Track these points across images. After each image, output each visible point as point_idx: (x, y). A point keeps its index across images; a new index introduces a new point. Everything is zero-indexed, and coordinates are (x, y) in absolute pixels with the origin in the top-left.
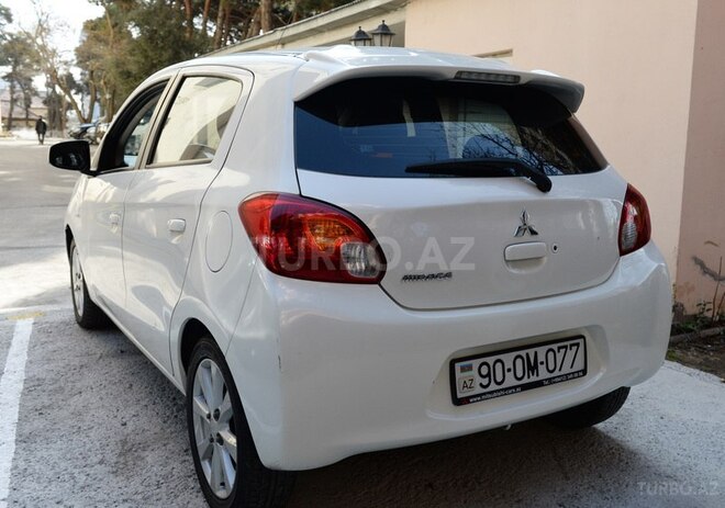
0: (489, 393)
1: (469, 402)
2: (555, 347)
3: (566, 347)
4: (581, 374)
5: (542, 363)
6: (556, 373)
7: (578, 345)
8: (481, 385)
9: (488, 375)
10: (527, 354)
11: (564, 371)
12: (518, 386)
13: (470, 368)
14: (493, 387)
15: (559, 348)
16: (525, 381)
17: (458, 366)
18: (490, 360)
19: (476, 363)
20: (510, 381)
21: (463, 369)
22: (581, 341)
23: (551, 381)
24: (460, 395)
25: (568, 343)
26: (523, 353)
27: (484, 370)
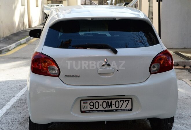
0: (93, 111)
1: (85, 112)
2: (119, 100)
3: (124, 101)
4: (130, 110)
5: (113, 105)
6: (119, 108)
7: (129, 101)
8: (90, 108)
9: (93, 105)
10: (108, 101)
11: (122, 108)
12: (104, 110)
13: (87, 103)
14: (94, 109)
15: (121, 101)
16: (107, 109)
17: (82, 102)
18: (94, 101)
19: (89, 102)
20: (101, 108)
21: (84, 103)
22: (130, 100)
23: (116, 110)
24: (82, 110)
25: (125, 100)
26: (107, 101)
27: (92, 104)
